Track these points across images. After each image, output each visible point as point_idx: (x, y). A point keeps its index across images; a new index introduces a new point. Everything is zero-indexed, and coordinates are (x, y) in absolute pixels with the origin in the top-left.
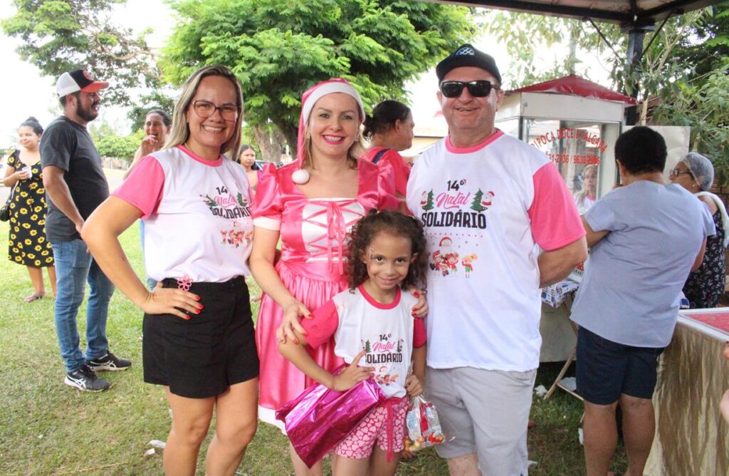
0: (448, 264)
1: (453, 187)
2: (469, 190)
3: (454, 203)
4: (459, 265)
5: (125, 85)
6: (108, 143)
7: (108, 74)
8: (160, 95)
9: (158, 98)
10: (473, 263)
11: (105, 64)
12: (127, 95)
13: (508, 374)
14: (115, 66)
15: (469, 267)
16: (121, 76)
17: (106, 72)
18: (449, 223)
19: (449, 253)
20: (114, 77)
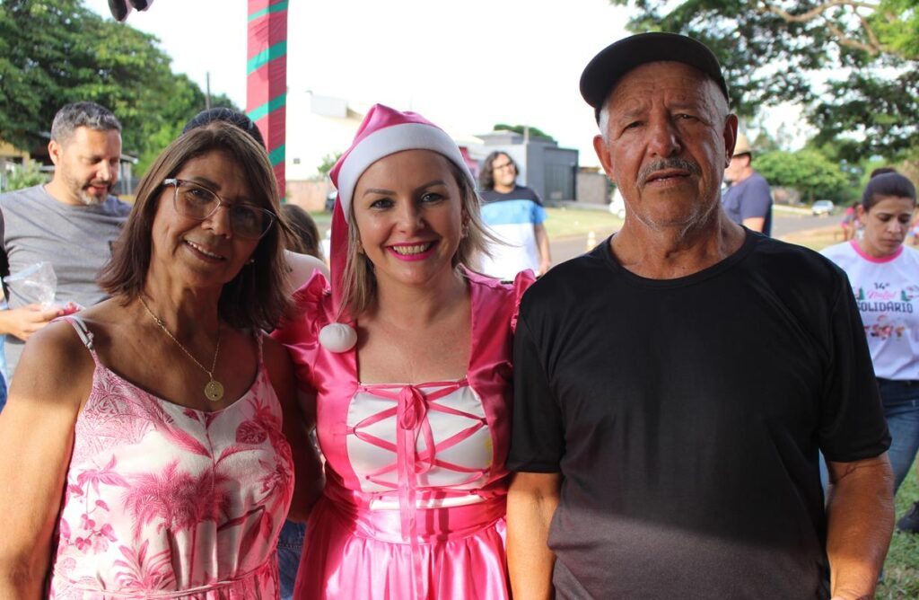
5: (803, 65)
6: (767, 164)
7: (773, 50)
8: (866, 78)
9: (861, 84)
11: (769, 34)
12: (806, 84)
14: (785, 36)
16: (797, 52)
17: (770, 47)
20: (783, 54)
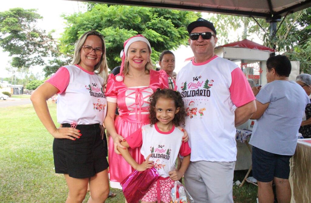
0: (193, 113)
1: (195, 79)
2: (203, 80)
3: (196, 86)
4: (198, 113)
5: (42, 56)
6: (33, 84)
7: (34, 51)
8: (58, 60)
9: (57, 62)
10: (204, 112)
11: (33, 46)
12: (43, 60)
13: (222, 163)
14: (37, 47)
15: (202, 114)
16: (41, 52)
17: (33, 50)
18: (193, 95)
19: (193, 108)
20: (37, 52)
